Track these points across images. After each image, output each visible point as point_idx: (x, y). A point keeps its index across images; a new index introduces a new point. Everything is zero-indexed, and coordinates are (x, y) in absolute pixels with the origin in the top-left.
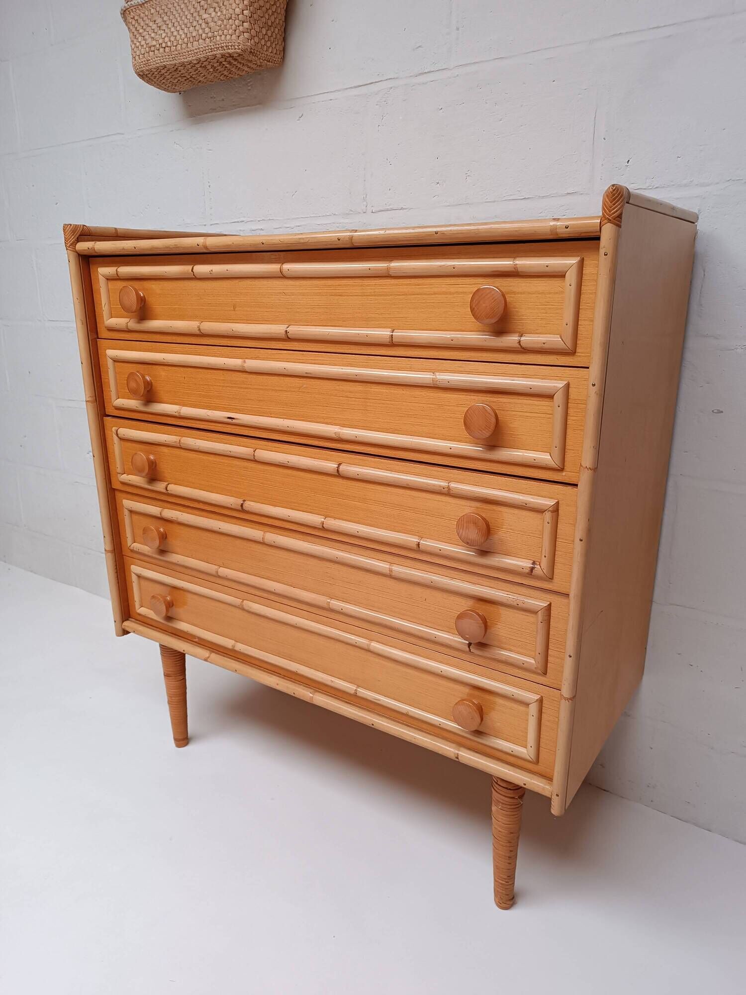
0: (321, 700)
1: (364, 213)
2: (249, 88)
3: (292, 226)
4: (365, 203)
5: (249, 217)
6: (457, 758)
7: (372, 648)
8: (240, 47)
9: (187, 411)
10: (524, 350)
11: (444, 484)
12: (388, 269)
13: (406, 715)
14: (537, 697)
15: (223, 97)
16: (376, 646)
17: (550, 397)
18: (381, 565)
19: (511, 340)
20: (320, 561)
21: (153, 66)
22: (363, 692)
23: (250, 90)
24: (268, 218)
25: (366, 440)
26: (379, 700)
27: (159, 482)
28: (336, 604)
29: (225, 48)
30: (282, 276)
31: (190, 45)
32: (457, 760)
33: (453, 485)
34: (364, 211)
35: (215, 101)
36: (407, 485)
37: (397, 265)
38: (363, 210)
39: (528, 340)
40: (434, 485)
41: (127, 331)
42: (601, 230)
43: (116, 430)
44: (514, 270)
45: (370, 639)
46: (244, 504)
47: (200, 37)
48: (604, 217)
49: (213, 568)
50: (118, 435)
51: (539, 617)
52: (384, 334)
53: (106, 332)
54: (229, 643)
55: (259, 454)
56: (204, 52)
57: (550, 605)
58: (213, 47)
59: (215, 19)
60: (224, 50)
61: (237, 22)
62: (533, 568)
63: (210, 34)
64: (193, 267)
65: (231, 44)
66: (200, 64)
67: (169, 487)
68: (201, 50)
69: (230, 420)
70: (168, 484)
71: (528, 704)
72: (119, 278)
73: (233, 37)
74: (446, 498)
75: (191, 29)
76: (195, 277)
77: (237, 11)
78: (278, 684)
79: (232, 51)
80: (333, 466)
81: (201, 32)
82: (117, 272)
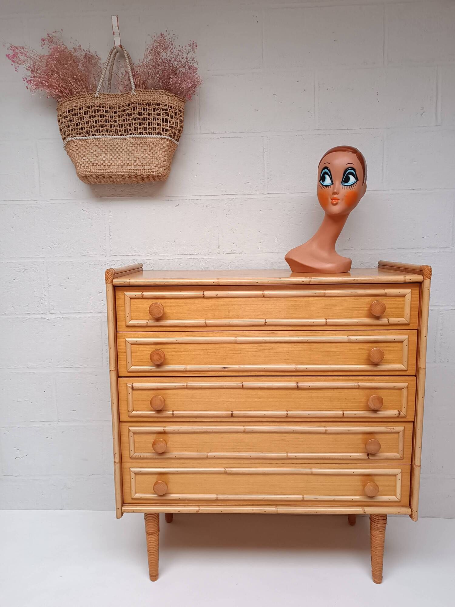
0: (282, 510)
2: (142, 187)
4: (219, 249)
5: (140, 253)
6: (365, 513)
7: (314, 473)
8: (161, 173)
9: (190, 367)
10: (390, 325)
11: (356, 384)
12: (325, 293)
13: (334, 501)
14: (400, 470)
15: (122, 189)
16: (315, 470)
17: (402, 342)
18: (321, 429)
19: (384, 321)
20: (280, 434)
21: (94, 173)
22: (307, 497)
23: (142, 188)
25: (313, 369)
26: (318, 498)
27: (165, 411)
28: (291, 455)
30: (263, 296)
31: (124, 167)
33: (360, 384)
34: (219, 253)
35: (116, 191)
36: (337, 387)
37: (329, 292)
39: (393, 320)
40: (351, 385)
41: (147, 326)
42: (423, 281)
43: (131, 385)
44: (385, 294)
45: (311, 468)
46: (233, 413)
47: (132, 164)
48: (426, 276)
49: (204, 454)
50: (132, 388)
51: (401, 434)
52: (322, 321)
53: (126, 328)
54: (213, 496)
55: (246, 384)
56: (135, 172)
57: (404, 428)
58: (141, 170)
59: (144, 157)
60: (150, 173)
61: (160, 161)
62: (400, 413)
63: (140, 164)
64: (203, 292)
65: (155, 171)
66: (128, 177)
67: (174, 413)
68: (133, 170)
69: (225, 369)
70: (173, 411)
71: (396, 475)
72: (142, 298)
73: (157, 168)
74: (357, 390)
75: (126, 159)
76: (204, 297)
77: (160, 156)
78: (253, 510)
79: (156, 174)
80: (294, 384)
81: (133, 161)
82: (142, 294)
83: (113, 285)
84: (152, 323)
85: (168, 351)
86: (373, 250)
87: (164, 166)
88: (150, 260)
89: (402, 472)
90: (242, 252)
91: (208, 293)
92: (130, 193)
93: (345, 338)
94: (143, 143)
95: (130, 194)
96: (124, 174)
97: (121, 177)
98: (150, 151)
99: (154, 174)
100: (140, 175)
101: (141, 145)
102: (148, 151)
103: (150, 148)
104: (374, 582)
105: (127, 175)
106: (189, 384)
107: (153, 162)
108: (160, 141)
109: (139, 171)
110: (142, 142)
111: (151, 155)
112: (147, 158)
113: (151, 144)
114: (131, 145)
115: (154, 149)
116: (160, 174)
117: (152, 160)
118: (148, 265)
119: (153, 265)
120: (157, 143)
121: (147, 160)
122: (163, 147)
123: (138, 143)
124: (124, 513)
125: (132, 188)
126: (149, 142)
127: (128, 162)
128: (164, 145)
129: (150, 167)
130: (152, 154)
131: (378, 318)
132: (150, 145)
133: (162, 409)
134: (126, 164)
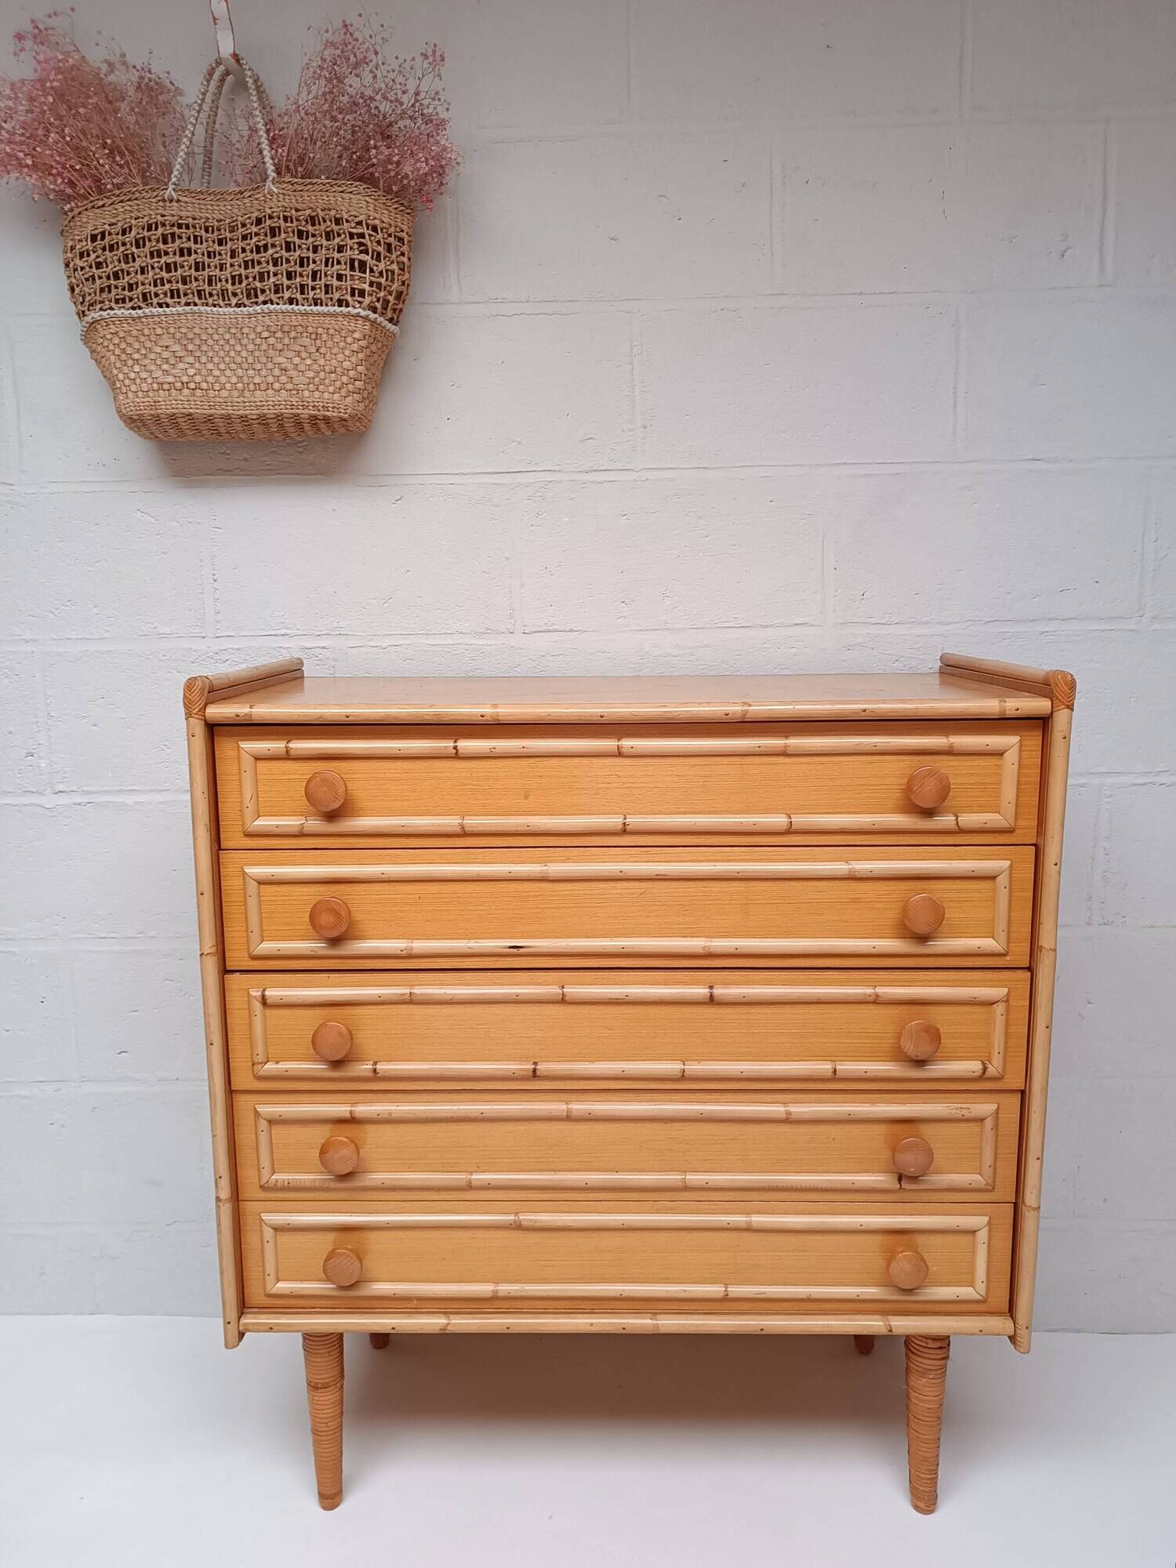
0: (670, 1323)
1: (512, 633)
2: (300, 450)
3: (384, 645)
4: (512, 621)
5: (298, 629)
6: (891, 1331)
7: (755, 1226)
8: (348, 411)
9: (419, 945)
10: (960, 831)
11: (869, 991)
12: (786, 746)
13: (809, 1300)
14: (986, 1219)
15: (245, 455)
16: (757, 1219)
17: (993, 878)
18: (776, 1109)
19: (946, 821)
20: (666, 1123)
21: (164, 409)
22: (736, 1290)
23: (301, 452)
24: (338, 633)
25: (752, 951)
26: (765, 1293)
27: (352, 1063)
28: (692, 1178)
29: (320, 408)
30: (620, 754)
31: (247, 394)
32: (890, 1333)
33: (880, 990)
34: (511, 631)
35: (228, 459)
36: (819, 999)
37: (796, 742)
38: (508, 629)
39: (969, 819)
40: (856, 994)
41: (301, 835)
42: (1052, 713)
43: (260, 994)
44: (948, 749)
45: (748, 1213)
46: (538, 1067)
47: (270, 386)
48: (1060, 701)
49: (459, 1178)
50: (264, 1001)
51: (989, 1123)
52: (779, 820)
53: (246, 839)
54: (485, 1289)
55: (574, 991)
56: (276, 407)
57: (998, 1107)
58: (295, 403)
59: (302, 367)
60: (319, 410)
61: (345, 379)
62: (985, 1069)
63: (289, 386)
64: (455, 742)
65: (331, 405)
66: (259, 421)
67: (378, 1067)
68: (271, 403)
69: (515, 950)
70: (375, 1063)
71: (974, 1232)
72: (287, 756)
73: (336, 396)
74: (871, 1007)
75: (251, 372)
76: (457, 756)
77: (346, 364)
78: (592, 1325)
79: (335, 414)
80: (701, 991)
81: (270, 379)
82: (286, 747)
83: (206, 721)
84: (314, 824)
85: (361, 902)
86: (926, 623)
87: (358, 391)
88: (324, 648)
89: (989, 1223)
90: (575, 629)
91: (467, 745)
92: (269, 465)
93: (840, 867)
94: (300, 329)
95: (268, 467)
96: (246, 412)
97: (238, 421)
98: (317, 351)
99: (328, 414)
100: (292, 416)
101: (293, 334)
102: (313, 349)
103: (318, 342)
104: (915, 1509)
105: (255, 417)
106: (417, 991)
107: (327, 381)
108: (345, 323)
109: (288, 407)
110: (295, 326)
111: (322, 362)
112: (309, 370)
113: (320, 331)
114: (265, 334)
115: (329, 344)
116: (346, 415)
117: (322, 375)
118: (319, 662)
119: (334, 663)
120: (337, 327)
121: (311, 374)
122: (355, 338)
123: (286, 328)
124: (247, 1334)
125: (273, 451)
126: (314, 325)
127: (257, 380)
128: (356, 335)
129: (317, 394)
130: (324, 357)
131: (929, 813)
132: (317, 334)
133: (344, 1057)
134: (252, 387)
